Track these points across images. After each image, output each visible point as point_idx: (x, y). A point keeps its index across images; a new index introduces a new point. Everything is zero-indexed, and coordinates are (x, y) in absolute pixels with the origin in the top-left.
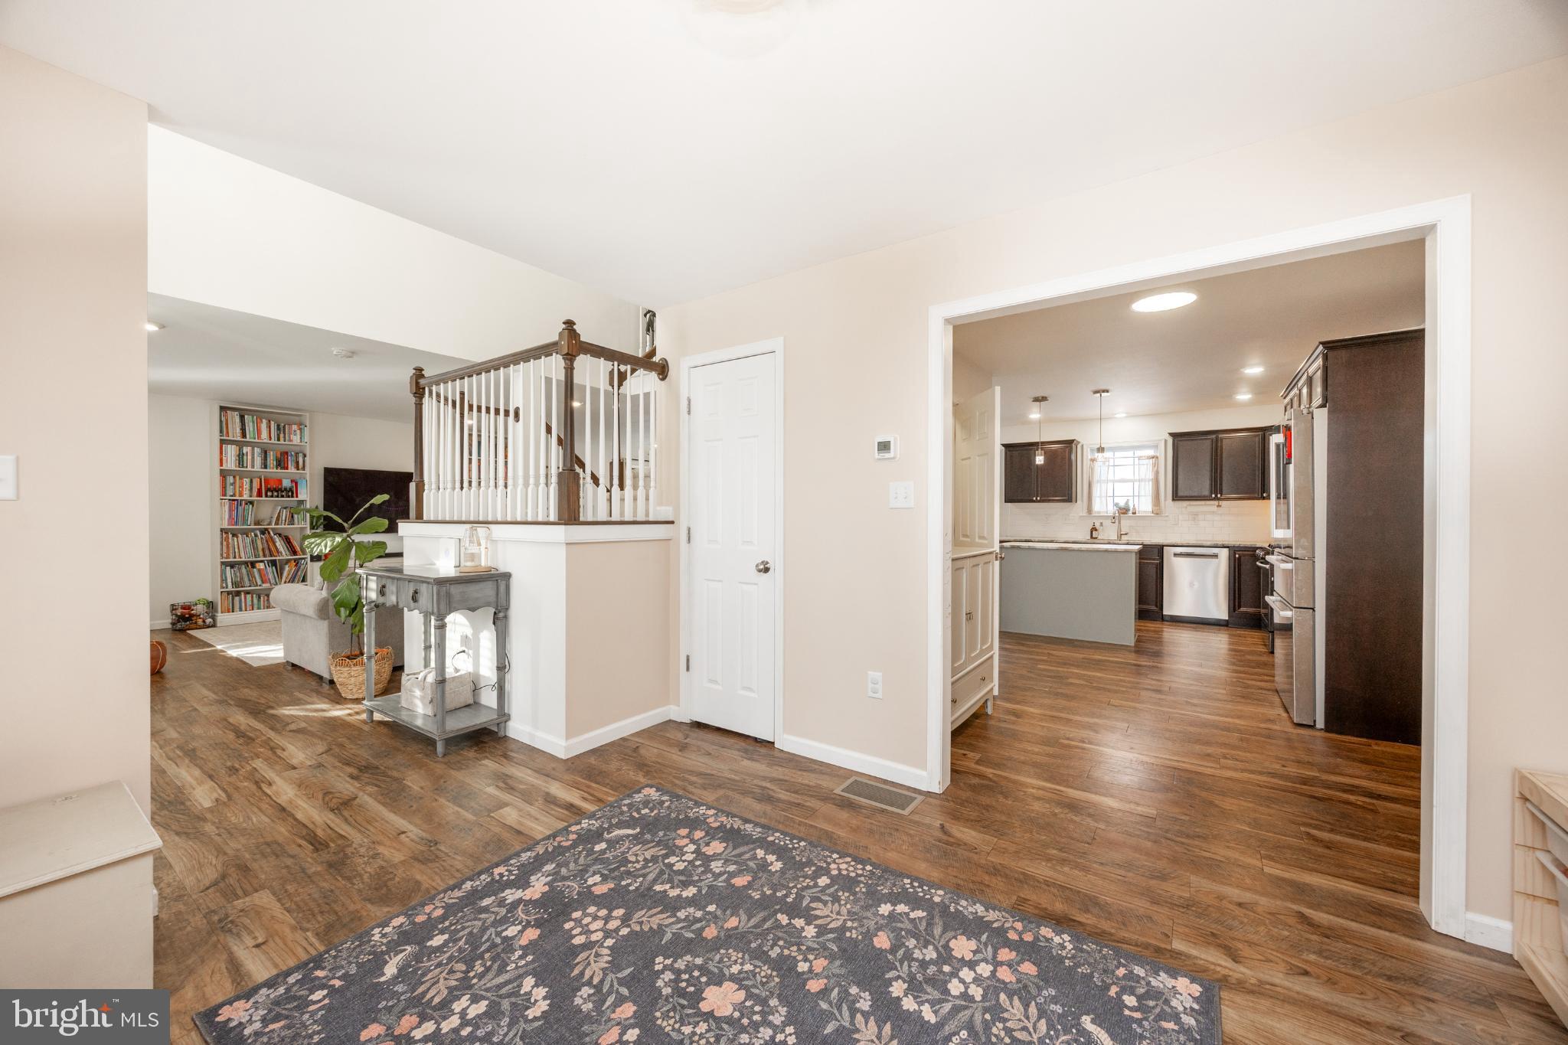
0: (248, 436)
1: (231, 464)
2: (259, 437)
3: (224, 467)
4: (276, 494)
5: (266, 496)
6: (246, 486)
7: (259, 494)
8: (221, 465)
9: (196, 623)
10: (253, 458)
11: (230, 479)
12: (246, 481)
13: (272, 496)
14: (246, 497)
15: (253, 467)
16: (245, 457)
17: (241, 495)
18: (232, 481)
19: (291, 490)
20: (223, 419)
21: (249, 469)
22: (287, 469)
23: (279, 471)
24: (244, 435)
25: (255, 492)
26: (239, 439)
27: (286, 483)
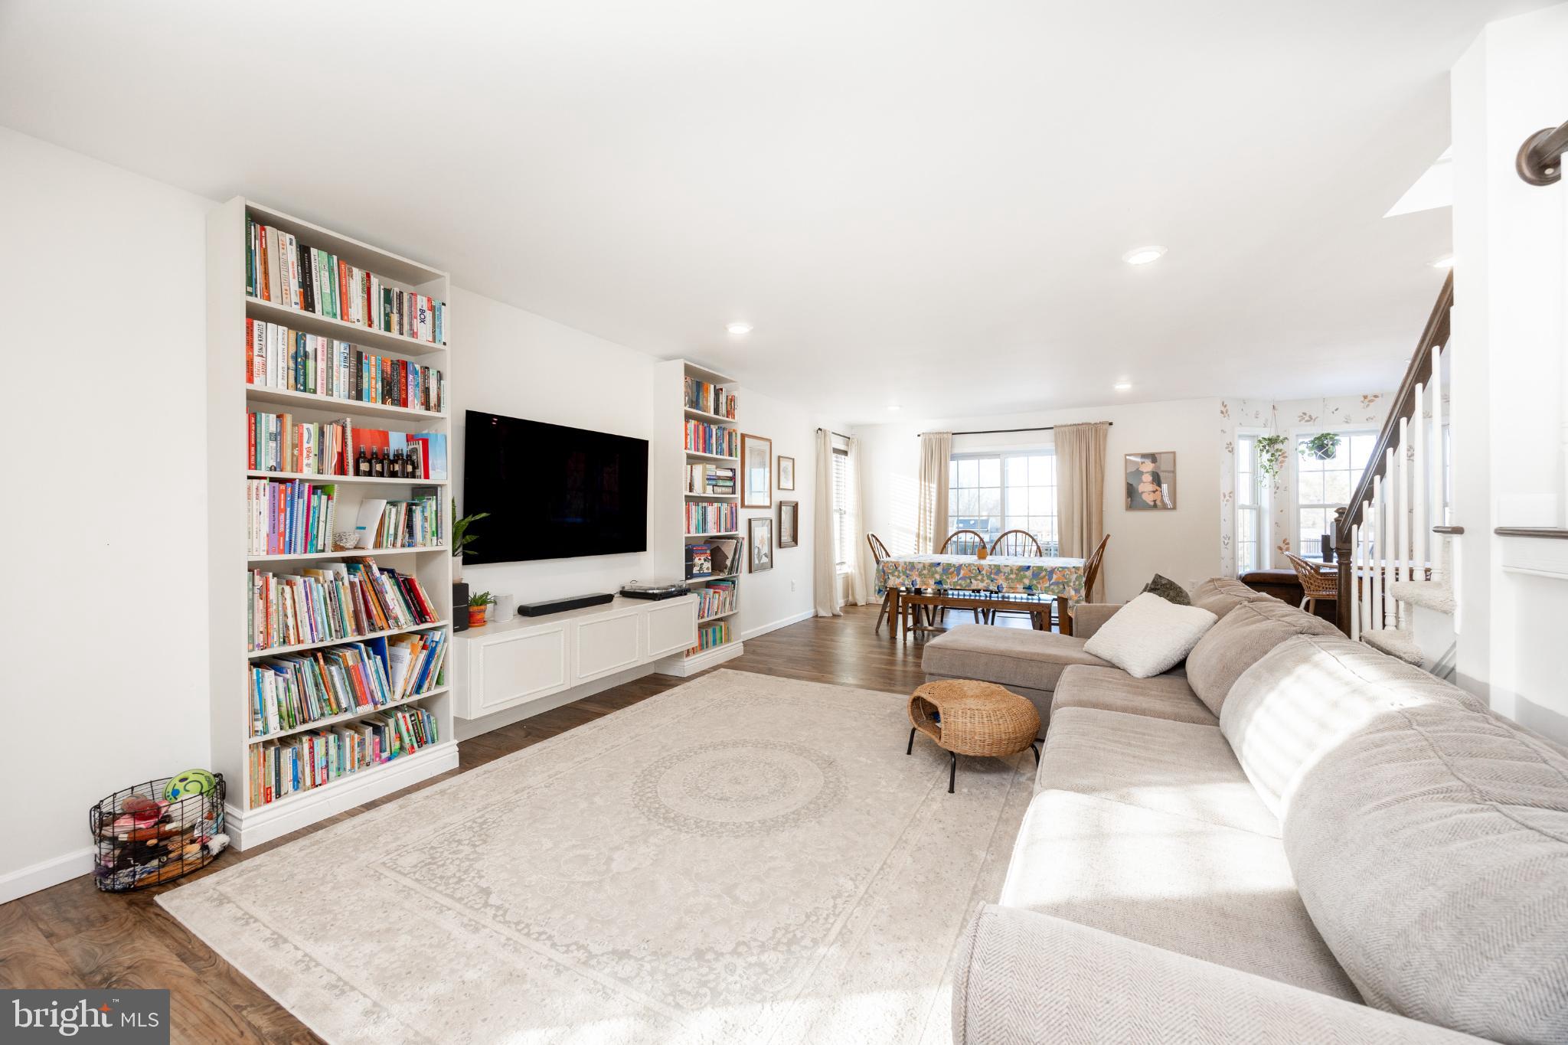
0: (318, 307)
1: (275, 380)
2: (344, 315)
3: (258, 385)
4: (378, 467)
5: (357, 472)
6: (310, 444)
7: (341, 469)
8: (250, 380)
9: (180, 858)
10: (330, 367)
11: (268, 422)
12: (310, 429)
13: (369, 474)
14: (309, 472)
15: (330, 391)
16: (310, 363)
17: (297, 467)
18: (273, 429)
19: (409, 459)
20: (256, 245)
21: (321, 396)
22: (405, 404)
23: (389, 407)
24: (308, 304)
25: (332, 460)
26: (296, 310)
27: (397, 442)
